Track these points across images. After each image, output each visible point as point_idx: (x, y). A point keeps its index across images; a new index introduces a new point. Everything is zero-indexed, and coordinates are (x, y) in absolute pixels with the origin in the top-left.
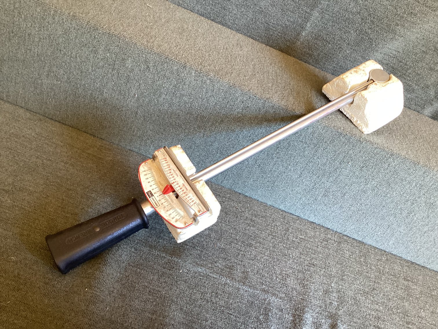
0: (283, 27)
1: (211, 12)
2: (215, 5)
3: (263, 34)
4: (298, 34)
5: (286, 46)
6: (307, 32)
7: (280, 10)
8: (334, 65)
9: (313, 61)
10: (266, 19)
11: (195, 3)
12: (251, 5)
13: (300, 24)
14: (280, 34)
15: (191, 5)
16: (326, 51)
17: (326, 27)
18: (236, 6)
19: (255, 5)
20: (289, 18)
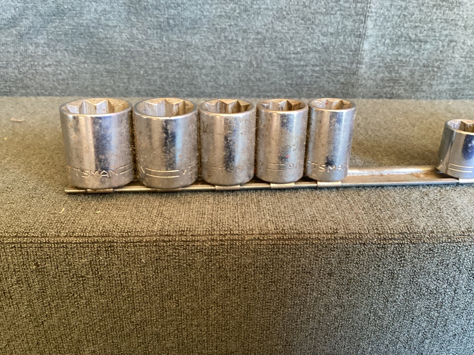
0: (318, 52)
1: (164, 83)
2: (166, 68)
3: (284, 82)
4: (357, 51)
5: (338, 86)
6: (371, 40)
7: (301, 21)
8: (452, 80)
9: (405, 90)
10: (278, 50)
11: (126, 80)
12: (236, 35)
13: (352, 30)
14: (317, 69)
15: (119, 86)
16: (424, 61)
17: (405, 13)
18: (208, 51)
19: (245, 31)
20: (325, 29)
